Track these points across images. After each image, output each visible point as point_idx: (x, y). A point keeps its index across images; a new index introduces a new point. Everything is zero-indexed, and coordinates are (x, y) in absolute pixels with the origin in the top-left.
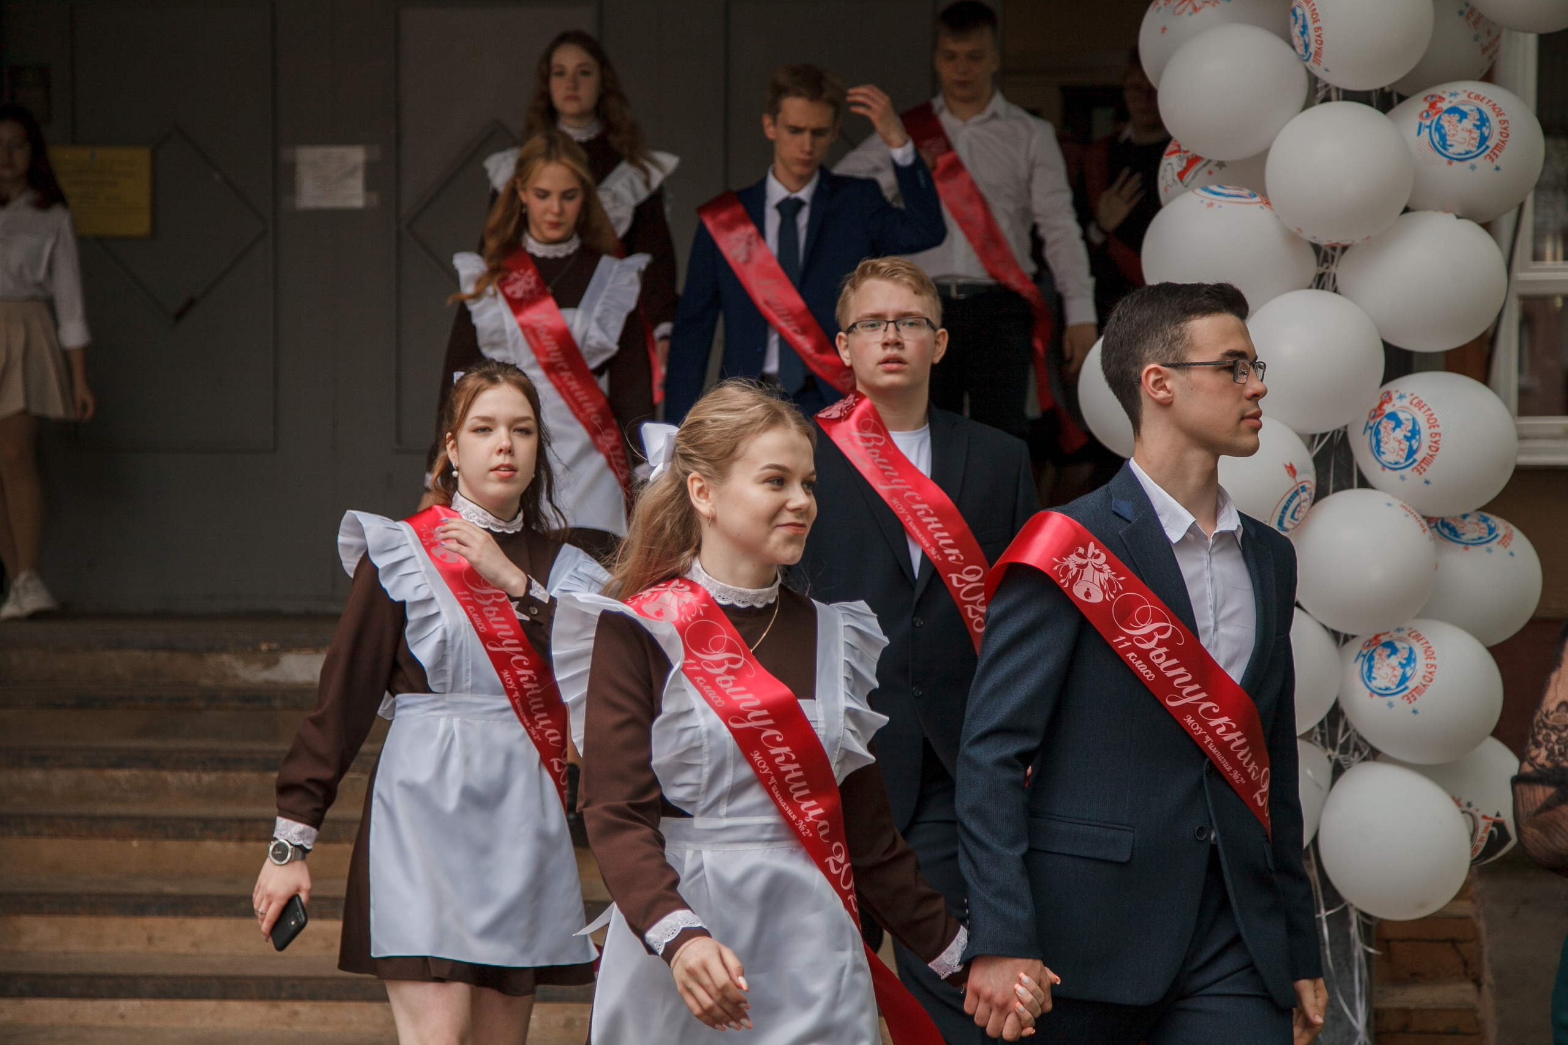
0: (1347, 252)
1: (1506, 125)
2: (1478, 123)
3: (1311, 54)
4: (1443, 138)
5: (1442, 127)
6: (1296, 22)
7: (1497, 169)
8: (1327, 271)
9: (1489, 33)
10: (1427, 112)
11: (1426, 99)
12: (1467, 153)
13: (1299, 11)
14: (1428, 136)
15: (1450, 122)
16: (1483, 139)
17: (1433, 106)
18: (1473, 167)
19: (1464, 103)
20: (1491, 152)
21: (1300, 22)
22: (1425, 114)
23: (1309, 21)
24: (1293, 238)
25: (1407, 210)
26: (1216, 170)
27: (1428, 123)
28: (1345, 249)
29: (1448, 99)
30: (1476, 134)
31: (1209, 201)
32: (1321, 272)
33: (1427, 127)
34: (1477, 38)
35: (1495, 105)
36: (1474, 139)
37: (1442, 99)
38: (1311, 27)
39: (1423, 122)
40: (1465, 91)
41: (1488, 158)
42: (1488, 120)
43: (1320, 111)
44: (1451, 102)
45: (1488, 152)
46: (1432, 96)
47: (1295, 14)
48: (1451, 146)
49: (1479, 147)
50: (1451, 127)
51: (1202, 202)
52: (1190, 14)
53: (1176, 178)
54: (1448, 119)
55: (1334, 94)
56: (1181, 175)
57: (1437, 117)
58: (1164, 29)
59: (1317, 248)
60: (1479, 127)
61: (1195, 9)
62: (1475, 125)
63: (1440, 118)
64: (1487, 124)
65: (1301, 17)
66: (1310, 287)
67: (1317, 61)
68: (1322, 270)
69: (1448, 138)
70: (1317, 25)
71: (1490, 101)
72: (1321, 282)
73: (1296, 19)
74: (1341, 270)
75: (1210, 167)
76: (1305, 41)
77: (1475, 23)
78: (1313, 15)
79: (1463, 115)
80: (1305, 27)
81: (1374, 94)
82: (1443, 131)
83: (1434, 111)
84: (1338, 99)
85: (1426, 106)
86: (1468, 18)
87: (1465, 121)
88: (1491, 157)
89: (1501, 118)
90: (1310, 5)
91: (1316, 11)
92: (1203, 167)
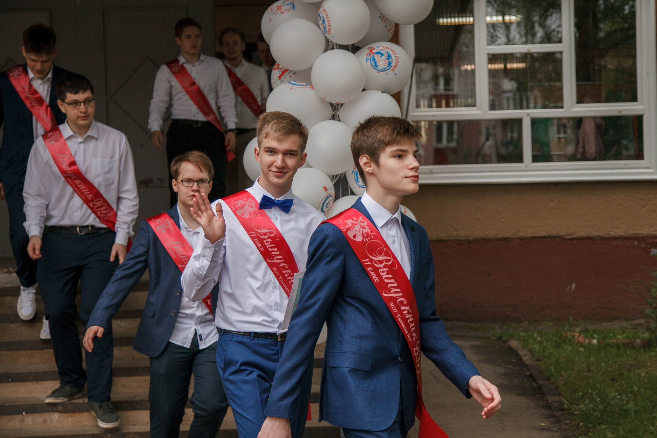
0: (343, 106)
1: (397, 58)
2: (388, 57)
3: (326, 31)
4: (375, 63)
5: (375, 59)
6: (320, 19)
7: (396, 74)
8: (336, 113)
9: (390, 24)
10: (369, 53)
11: (368, 49)
12: (384, 68)
13: (321, 15)
14: (370, 62)
15: (377, 57)
16: (390, 64)
17: (371, 51)
18: (387, 74)
19: (382, 50)
20: (393, 68)
21: (322, 19)
22: (368, 54)
23: (325, 18)
24: (323, 101)
25: (364, 90)
26: (293, 75)
27: (369, 57)
28: (342, 105)
29: (376, 48)
30: (387, 61)
31: (291, 87)
32: (333, 114)
33: (369, 59)
34: (386, 26)
35: (393, 51)
36: (386, 63)
37: (374, 49)
38: (326, 20)
39: (368, 57)
40: (382, 46)
41: (392, 70)
42: (391, 56)
43: (330, 52)
44: (377, 50)
45: (392, 68)
46: (371, 47)
47: (320, 16)
48: (378, 66)
49: (388, 66)
50: (378, 59)
51: (288, 87)
52: (280, 14)
53: (278, 79)
54: (377, 56)
55: (335, 47)
56: (280, 77)
57: (373, 55)
58: (270, 20)
59: (332, 105)
60: (388, 59)
61: (282, 13)
62: (387, 58)
63: (374, 56)
64: (391, 58)
65: (322, 17)
66: (330, 120)
67: (329, 34)
68: (334, 113)
69: (377, 63)
70: (328, 20)
71: (391, 49)
72: (334, 117)
73: (320, 18)
74: (341, 113)
75: (291, 74)
76: (324, 26)
77: (385, 21)
78: (326, 16)
79: (382, 55)
80: (324, 21)
81: (350, 47)
82: (375, 61)
83: (371, 53)
84: (337, 49)
85: (368, 51)
86: (382, 19)
87: (383, 57)
88: (393, 70)
89: (396, 55)
90: (325, 12)
91: (328, 15)
92: (288, 74)
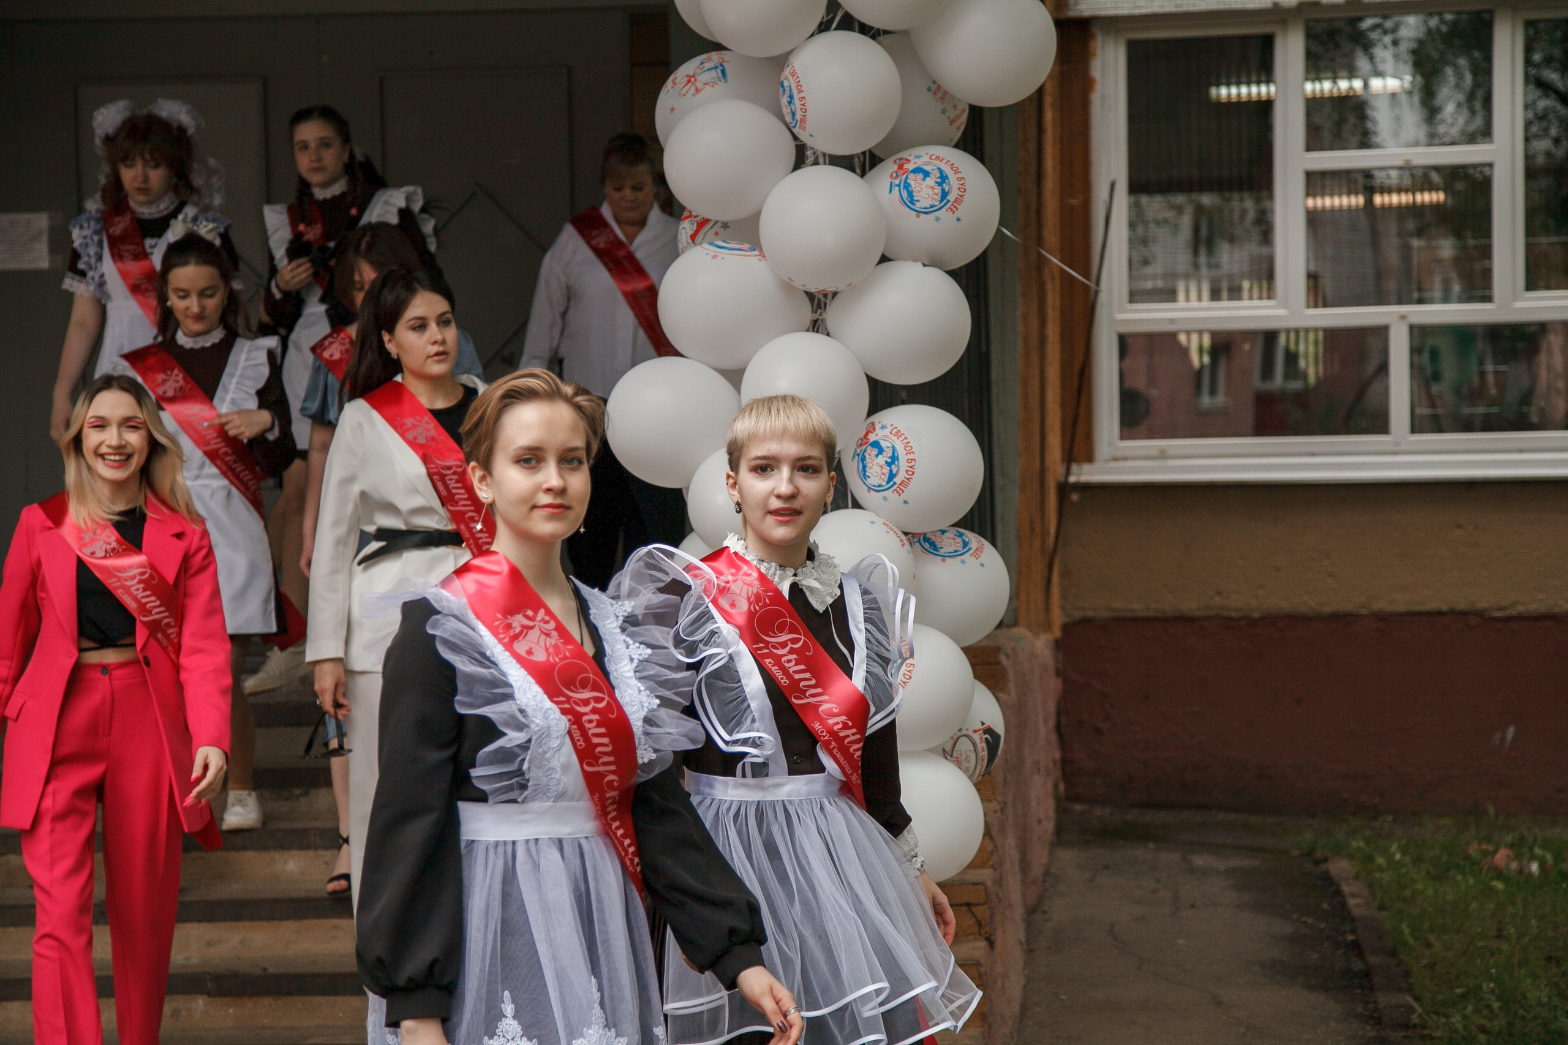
0: (835, 298)
1: (963, 182)
2: (939, 180)
3: (797, 121)
4: (911, 194)
5: (909, 185)
6: (784, 93)
7: (958, 220)
8: (821, 317)
9: (955, 107)
10: (896, 172)
11: (895, 162)
12: (932, 207)
13: (786, 84)
14: (898, 193)
15: (915, 180)
16: (944, 194)
17: (901, 167)
18: (937, 219)
19: (927, 164)
20: (952, 205)
21: (787, 92)
22: (894, 175)
23: (795, 92)
24: (787, 287)
25: (884, 259)
26: (721, 231)
27: (897, 182)
28: (835, 294)
29: (913, 161)
30: (938, 190)
31: (713, 254)
32: (815, 319)
33: (897, 185)
34: (944, 111)
35: (953, 164)
36: (936, 194)
37: (908, 161)
38: (796, 96)
39: (893, 181)
40: (927, 154)
42: (947, 177)
43: (807, 172)
44: (915, 163)
46: (901, 159)
47: (783, 86)
48: (918, 201)
49: (941, 202)
50: (917, 185)
51: (709, 253)
53: (690, 240)
54: (914, 178)
55: (821, 160)
56: (693, 237)
57: (905, 176)
58: (672, 109)
59: (810, 296)
60: (940, 184)
61: (697, 90)
62: (936, 182)
63: (907, 178)
64: (947, 181)
65: (788, 88)
66: (808, 330)
67: (803, 128)
68: (816, 316)
69: (914, 194)
70: (802, 95)
71: (948, 161)
72: (816, 326)
73: (784, 90)
74: (831, 316)
75: (717, 228)
76: (792, 109)
77: (942, 99)
78: (798, 86)
79: (927, 174)
80: (791, 97)
81: (856, 160)
82: (910, 188)
83: (902, 172)
84: (825, 164)
85: (895, 167)
86: (935, 94)
87: (928, 179)
88: (952, 210)
89: (958, 175)
90: (795, 78)
91: (800, 83)
92: (711, 228)
